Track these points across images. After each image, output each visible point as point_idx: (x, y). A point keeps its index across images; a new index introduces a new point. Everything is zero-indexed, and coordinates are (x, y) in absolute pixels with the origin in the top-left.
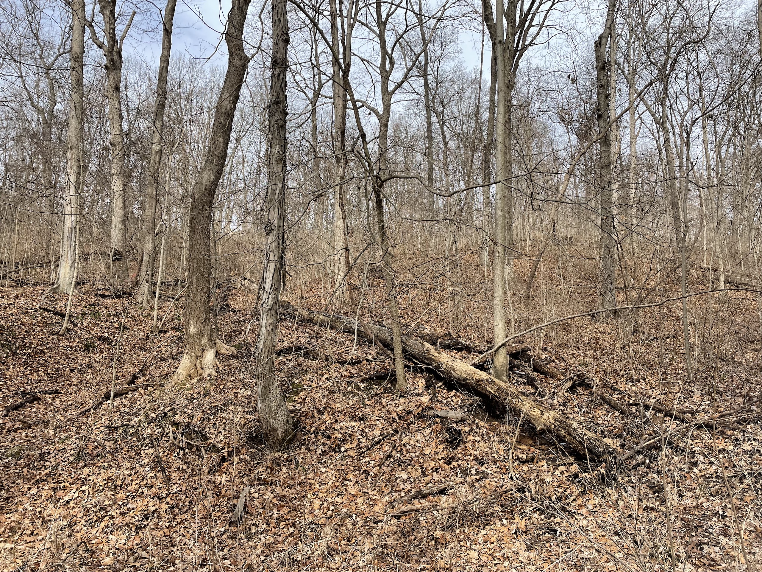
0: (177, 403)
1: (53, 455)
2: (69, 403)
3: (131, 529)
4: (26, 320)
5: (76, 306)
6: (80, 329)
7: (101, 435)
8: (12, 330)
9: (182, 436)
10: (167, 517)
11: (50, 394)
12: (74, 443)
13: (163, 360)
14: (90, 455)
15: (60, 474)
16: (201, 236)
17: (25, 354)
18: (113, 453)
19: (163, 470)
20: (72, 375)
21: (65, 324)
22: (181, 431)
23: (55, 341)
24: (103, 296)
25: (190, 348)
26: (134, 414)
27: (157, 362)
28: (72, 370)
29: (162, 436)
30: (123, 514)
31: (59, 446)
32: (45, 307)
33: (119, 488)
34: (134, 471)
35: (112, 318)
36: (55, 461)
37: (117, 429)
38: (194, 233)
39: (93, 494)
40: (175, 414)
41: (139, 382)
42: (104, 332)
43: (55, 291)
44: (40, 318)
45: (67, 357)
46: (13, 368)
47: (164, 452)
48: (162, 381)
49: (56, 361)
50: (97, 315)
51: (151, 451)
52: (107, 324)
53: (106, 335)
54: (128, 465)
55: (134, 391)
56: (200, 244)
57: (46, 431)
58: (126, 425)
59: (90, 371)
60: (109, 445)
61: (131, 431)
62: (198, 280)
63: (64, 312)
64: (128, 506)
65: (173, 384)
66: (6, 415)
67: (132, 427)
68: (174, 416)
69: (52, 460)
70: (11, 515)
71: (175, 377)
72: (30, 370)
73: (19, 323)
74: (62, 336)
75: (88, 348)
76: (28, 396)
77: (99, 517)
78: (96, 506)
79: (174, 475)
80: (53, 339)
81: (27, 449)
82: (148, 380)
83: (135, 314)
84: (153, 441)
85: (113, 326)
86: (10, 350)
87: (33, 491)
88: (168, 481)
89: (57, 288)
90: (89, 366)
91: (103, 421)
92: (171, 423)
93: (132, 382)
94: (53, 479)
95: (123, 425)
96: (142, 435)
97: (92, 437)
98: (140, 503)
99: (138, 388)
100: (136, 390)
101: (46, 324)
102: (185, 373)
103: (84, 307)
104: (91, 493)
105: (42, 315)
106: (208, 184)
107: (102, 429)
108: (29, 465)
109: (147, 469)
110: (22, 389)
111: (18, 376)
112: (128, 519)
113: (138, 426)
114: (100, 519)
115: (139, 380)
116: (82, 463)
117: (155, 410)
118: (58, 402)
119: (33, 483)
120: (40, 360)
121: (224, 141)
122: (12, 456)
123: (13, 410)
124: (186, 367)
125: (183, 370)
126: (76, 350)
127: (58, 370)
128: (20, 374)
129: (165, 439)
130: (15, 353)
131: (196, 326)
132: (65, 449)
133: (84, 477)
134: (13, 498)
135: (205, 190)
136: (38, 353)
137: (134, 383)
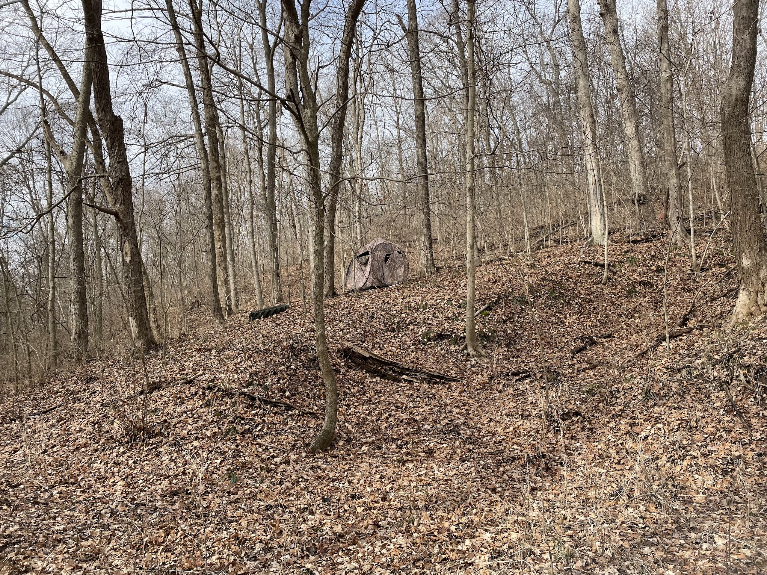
0: (742, 344)
1: (623, 393)
2: (624, 346)
3: (717, 471)
4: (573, 273)
5: (612, 256)
6: (620, 277)
7: (665, 376)
8: (563, 284)
9: (756, 380)
10: (755, 464)
11: (605, 338)
12: (639, 383)
13: (713, 299)
14: (657, 395)
15: (633, 412)
16: (740, 154)
17: (577, 304)
18: (682, 394)
19: (740, 415)
20: (620, 320)
21: (606, 273)
22: (753, 374)
23: (600, 290)
24: (635, 242)
25: (747, 283)
26: (696, 356)
27: (707, 302)
28: (620, 315)
29: (732, 379)
30: (704, 455)
31: (627, 385)
32: (585, 259)
33: (694, 430)
34: (707, 413)
35: (648, 262)
36: (625, 398)
37: (679, 370)
38: (730, 153)
39: (669, 432)
40: (742, 356)
41: (692, 323)
42: (643, 277)
43: (591, 244)
44: (583, 270)
45: (613, 304)
46: (570, 316)
47: (737, 396)
48: (720, 321)
49: (604, 308)
50: (632, 261)
51: (722, 394)
52: (644, 268)
53: (645, 279)
54: (700, 407)
55: (689, 332)
56: (739, 164)
57: (611, 371)
58: (689, 367)
59: (636, 315)
60: (675, 386)
61: (696, 373)
62: (744, 206)
63: (602, 262)
64: (709, 448)
65: (732, 324)
66: (573, 357)
67: (696, 369)
68: (742, 358)
69: (622, 397)
70: (597, 444)
71: (734, 317)
72: (584, 317)
73: (567, 277)
74: (605, 284)
75: (631, 293)
76: (587, 340)
77: (680, 455)
78: (675, 445)
79: (754, 421)
80: (597, 288)
81: (599, 387)
82: (701, 321)
83: (672, 255)
84: (722, 385)
85: (650, 270)
86: (565, 301)
87: (612, 424)
88: (748, 426)
89: (592, 241)
90: (635, 310)
91: (663, 362)
92: (740, 366)
93: (683, 324)
94: (628, 415)
95: (685, 367)
96: (709, 377)
97: (656, 378)
98: (722, 447)
99: (692, 329)
100: (690, 332)
101: (589, 275)
102: (745, 312)
103: (619, 255)
104: (667, 431)
105: (584, 268)
106: (739, 93)
107: (664, 370)
108: (602, 401)
109: (722, 412)
110: (581, 334)
111: (574, 323)
112: (711, 461)
113: (703, 368)
114: (683, 458)
115: (691, 321)
116: (651, 402)
117: (718, 353)
118: (614, 345)
119: (610, 418)
120: (590, 308)
121: (750, 37)
122: (587, 392)
123: (577, 353)
124: (745, 305)
125: (741, 308)
126: (619, 297)
127: (607, 316)
128: (576, 321)
129: (735, 382)
130: (569, 304)
131: (750, 258)
132: (632, 388)
133: (655, 415)
134: (596, 429)
135: (736, 101)
136: (587, 302)
137: (686, 324)
